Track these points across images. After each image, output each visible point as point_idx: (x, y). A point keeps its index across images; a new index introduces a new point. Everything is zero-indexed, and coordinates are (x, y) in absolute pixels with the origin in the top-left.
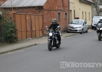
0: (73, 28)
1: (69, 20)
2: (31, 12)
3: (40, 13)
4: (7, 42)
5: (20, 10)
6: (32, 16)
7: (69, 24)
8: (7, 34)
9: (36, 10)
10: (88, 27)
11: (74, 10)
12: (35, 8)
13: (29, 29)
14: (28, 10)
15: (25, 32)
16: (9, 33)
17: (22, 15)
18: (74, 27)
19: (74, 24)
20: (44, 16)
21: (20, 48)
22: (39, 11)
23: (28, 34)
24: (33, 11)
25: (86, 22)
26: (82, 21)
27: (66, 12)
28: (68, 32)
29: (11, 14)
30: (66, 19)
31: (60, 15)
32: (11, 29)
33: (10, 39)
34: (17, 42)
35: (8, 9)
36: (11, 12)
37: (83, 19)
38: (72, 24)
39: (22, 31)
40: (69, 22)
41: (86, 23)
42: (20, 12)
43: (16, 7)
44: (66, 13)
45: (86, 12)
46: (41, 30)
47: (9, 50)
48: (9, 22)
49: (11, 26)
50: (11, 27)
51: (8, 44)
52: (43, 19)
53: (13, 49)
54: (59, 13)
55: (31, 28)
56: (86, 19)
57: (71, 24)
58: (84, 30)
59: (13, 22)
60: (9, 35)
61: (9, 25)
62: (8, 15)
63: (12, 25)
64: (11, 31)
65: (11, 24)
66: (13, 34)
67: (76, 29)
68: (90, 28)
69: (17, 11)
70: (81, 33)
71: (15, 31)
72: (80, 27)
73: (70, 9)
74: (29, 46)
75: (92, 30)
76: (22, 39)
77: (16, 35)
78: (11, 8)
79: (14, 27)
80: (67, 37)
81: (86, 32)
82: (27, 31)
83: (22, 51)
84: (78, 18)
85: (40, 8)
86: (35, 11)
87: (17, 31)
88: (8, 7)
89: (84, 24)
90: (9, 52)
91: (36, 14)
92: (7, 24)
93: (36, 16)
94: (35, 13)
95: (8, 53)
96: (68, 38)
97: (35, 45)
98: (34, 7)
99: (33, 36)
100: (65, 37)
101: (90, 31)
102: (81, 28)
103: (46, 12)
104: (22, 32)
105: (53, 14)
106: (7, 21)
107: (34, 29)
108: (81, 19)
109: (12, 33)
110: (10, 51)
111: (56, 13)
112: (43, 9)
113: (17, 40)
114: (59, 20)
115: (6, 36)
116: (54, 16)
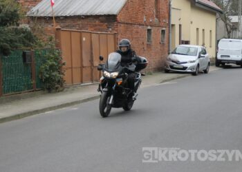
0: (177, 62)
1: (169, 46)
2: (91, 27)
3: (110, 29)
4: (43, 89)
5: (68, 22)
6: (93, 35)
7: (169, 54)
8: (41, 73)
9: (101, 24)
10: (209, 60)
11: (180, 25)
12: (100, 18)
13: (86, 63)
14: (85, 22)
15: (79, 69)
16: (46, 70)
17: (73, 33)
18: (181, 61)
19: (179, 54)
20: (119, 36)
21: (69, 102)
22: (107, 25)
24: (96, 25)
25: (205, 50)
26: (195, 47)
27: (164, 29)
28: (167, 72)
30: (164, 44)
31: (150, 34)
32: (50, 63)
34: (62, 91)
35: (43, 20)
36: (50, 26)
37: (198, 44)
38: (176, 53)
39: (73, 66)
40: (169, 50)
41: (205, 53)
44: (163, 31)
45: (203, 30)
47: (47, 107)
48: (46, 47)
49: (52, 56)
50: (52, 58)
51: (44, 94)
52: (116, 43)
54: (149, 30)
55: (91, 61)
56: (203, 45)
57: (172, 53)
58: (201, 69)
59: (55, 48)
60: (48, 76)
61: (47, 53)
63: (54, 54)
64: (52, 67)
65: (51, 51)
66: (54, 74)
67: (185, 65)
68: (212, 65)
69: (62, 25)
70: (194, 74)
71: (57, 67)
72: (191, 62)
73: (172, 23)
74: (88, 99)
75: (218, 69)
76: (72, 83)
77: (61, 76)
78: (51, 18)
79: (56, 59)
80: (166, 81)
81: (206, 72)
82: (82, 67)
84: (187, 43)
85: (110, 19)
86: (99, 25)
87: (64, 66)
88: (42, 15)
89: (202, 55)
91: (102, 31)
92: (42, 51)
93: (101, 36)
94: (99, 30)
95: (46, 113)
98: (97, 17)
99: (94, 79)
100: (162, 82)
101: (212, 69)
102: (195, 64)
103: (121, 28)
104: (72, 68)
105: (137, 32)
106: (42, 43)
107: (96, 63)
108: (193, 44)
109: (53, 71)
111: (143, 30)
112: (116, 21)
113: (62, 86)
114: (149, 46)
115: (40, 76)
116: (138, 36)
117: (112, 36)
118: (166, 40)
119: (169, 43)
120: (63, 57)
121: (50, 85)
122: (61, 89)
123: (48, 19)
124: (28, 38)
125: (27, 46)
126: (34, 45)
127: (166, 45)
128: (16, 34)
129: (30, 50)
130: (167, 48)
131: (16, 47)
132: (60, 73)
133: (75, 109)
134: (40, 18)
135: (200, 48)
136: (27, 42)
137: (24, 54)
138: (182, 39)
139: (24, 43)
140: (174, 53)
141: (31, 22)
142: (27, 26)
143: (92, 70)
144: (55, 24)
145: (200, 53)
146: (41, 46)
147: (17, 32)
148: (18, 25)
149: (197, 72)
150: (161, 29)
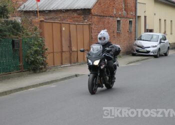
0: (142, 47)
1: (135, 34)
2: (71, 19)
3: (86, 21)
4: (29, 70)
5: (52, 15)
6: (71, 26)
7: (135, 40)
8: (28, 57)
9: (79, 16)
11: (145, 17)
13: (65, 48)
14: (66, 15)
15: (60, 54)
16: (31, 54)
17: (54, 24)
18: (145, 46)
19: (143, 40)
20: (93, 26)
22: (83, 17)
23: (64, 58)
24: (74, 18)
26: (158, 35)
27: (131, 20)
28: (134, 55)
29: (35, 22)
30: (131, 32)
31: (120, 24)
32: (35, 49)
33: (34, 65)
34: (45, 71)
36: (37, 18)
37: (160, 32)
38: (141, 40)
39: (55, 51)
40: (135, 37)
42: (51, 18)
45: (165, 20)
46: (87, 50)
47: (30, 85)
48: (32, 36)
49: (36, 43)
50: (36, 45)
51: (30, 74)
52: (90, 32)
53: (38, 83)
54: (118, 21)
55: (70, 46)
57: (138, 40)
58: (162, 52)
59: (39, 36)
60: (33, 59)
61: (33, 41)
62: (31, 23)
63: (38, 41)
64: (36, 52)
65: (36, 39)
66: (38, 57)
67: (148, 49)
69: (47, 17)
70: (156, 57)
72: (154, 47)
73: (138, 14)
76: (54, 65)
78: (37, 11)
80: (132, 62)
81: (166, 55)
82: (62, 52)
83: (53, 86)
84: (151, 31)
85: (86, 12)
86: (77, 17)
87: (46, 51)
89: (162, 41)
90: (31, 88)
91: (79, 22)
92: (29, 39)
93: (78, 25)
94: (77, 21)
95: (29, 90)
96: (133, 66)
97: (76, 76)
99: (72, 61)
100: (128, 64)
102: (156, 48)
103: (95, 19)
104: (53, 52)
105: (108, 23)
106: (29, 33)
107: (74, 49)
108: (157, 32)
109: (38, 55)
110: (33, 86)
111: (113, 22)
112: (91, 14)
114: (118, 34)
115: (26, 59)
116: (110, 26)
117: (88, 26)
118: (133, 29)
119: (135, 31)
120: (45, 43)
123: (34, 13)
124: (16, 27)
125: (16, 35)
126: (22, 33)
127: (133, 33)
129: (18, 38)
133: (54, 86)
135: (161, 36)
136: (15, 31)
137: (13, 41)
138: (147, 28)
139: (13, 33)
143: (71, 54)
146: (27, 34)
149: (158, 55)
150: (129, 20)
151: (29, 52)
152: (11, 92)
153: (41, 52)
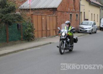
0: (83, 28)
2: (46, 13)
3: (54, 14)
4: (26, 40)
5: (36, 11)
6: (47, 17)
7: (79, 25)
11: (84, 12)
13: (44, 29)
14: (44, 11)
16: (27, 32)
17: (38, 16)
18: (85, 28)
19: (84, 25)
20: (58, 17)
21: (37, 45)
22: (53, 12)
24: (48, 12)
25: (95, 23)
27: (77, 14)
30: (77, 20)
32: (29, 29)
34: (34, 41)
36: (28, 13)
37: (92, 20)
39: (39, 30)
41: (95, 24)
43: (33, 8)
44: (77, 15)
45: (94, 14)
46: (55, 30)
48: (27, 22)
49: (29, 26)
50: (29, 27)
51: (26, 42)
52: (57, 20)
53: (31, 47)
54: (71, 15)
55: (46, 28)
56: (94, 21)
57: (81, 24)
58: (93, 31)
60: (28, 34)
63: (30, 25)
66: (30, 33)
67: (86, 30)
68: (98, 29)
69: (34, 12)
70: (90, 33)
71: (32, 30)
72: (89, 28)
73: (81, 11)
74: (45, 45)
76: (38, 37)
79: (31, 27)
81: (95, 32)
82: (42, 30)
83: (39, 48)
84: (87, 20)
85: (54, 10)
86: (50, 12)
87: (34, 30)
88: (25, 8)
89: (94, 25)
92: (26, 24)
93: (50, 17)
94: (50, 14)
97: (50, 43)
98: (49, 9)
99: (47, 35)
101: (98, 31)
102: (91, 29)
103: (59, 13)
104: (38, 31)
105: (66, 15)
107: (48, 29)
109: (30, 32)
110: (29, 48)
111: (68, 15)
112: (57, 10)
113: (33, 39)
114: (71, 21)
115: (24, 34)
116: (66, 17)
117: (55, 17)
119: (79, 20)
120: (34, 26)
121: (28, 38)
122: (33, 40)
123: (28, 10)
124: (20, 18)
125: (19, 22)
126: (22, 21)
127: (78, 21)
128: (14, 16)
129: (20, 23)
130: (78, 22)
131: (15, 22)
132: (33, 33)
134: (24, 9)
135: (93, 22)
137: (18, 25)
138: (85, 18)
139: (18, 20)
140: (82, 24)
141: (21, 11)
142: (19, 13)
143: (46, 32)
144: (31, 12)
145: (93, 24)
146: (25, 21)
147: (15, 15)
148: (15, 12)
149: (92, 33)
150: (76, 14)
151: (26, 30)
152: (18, 51)
153: (32, 31)
